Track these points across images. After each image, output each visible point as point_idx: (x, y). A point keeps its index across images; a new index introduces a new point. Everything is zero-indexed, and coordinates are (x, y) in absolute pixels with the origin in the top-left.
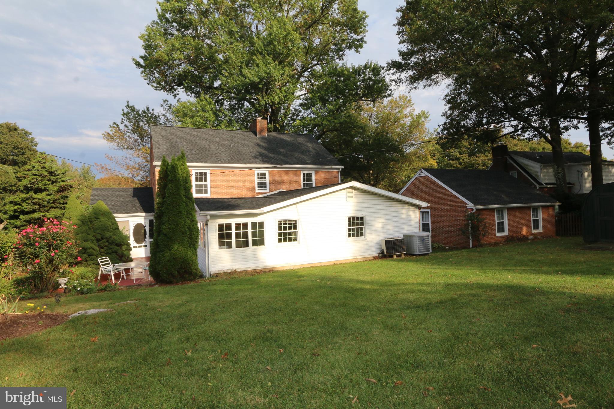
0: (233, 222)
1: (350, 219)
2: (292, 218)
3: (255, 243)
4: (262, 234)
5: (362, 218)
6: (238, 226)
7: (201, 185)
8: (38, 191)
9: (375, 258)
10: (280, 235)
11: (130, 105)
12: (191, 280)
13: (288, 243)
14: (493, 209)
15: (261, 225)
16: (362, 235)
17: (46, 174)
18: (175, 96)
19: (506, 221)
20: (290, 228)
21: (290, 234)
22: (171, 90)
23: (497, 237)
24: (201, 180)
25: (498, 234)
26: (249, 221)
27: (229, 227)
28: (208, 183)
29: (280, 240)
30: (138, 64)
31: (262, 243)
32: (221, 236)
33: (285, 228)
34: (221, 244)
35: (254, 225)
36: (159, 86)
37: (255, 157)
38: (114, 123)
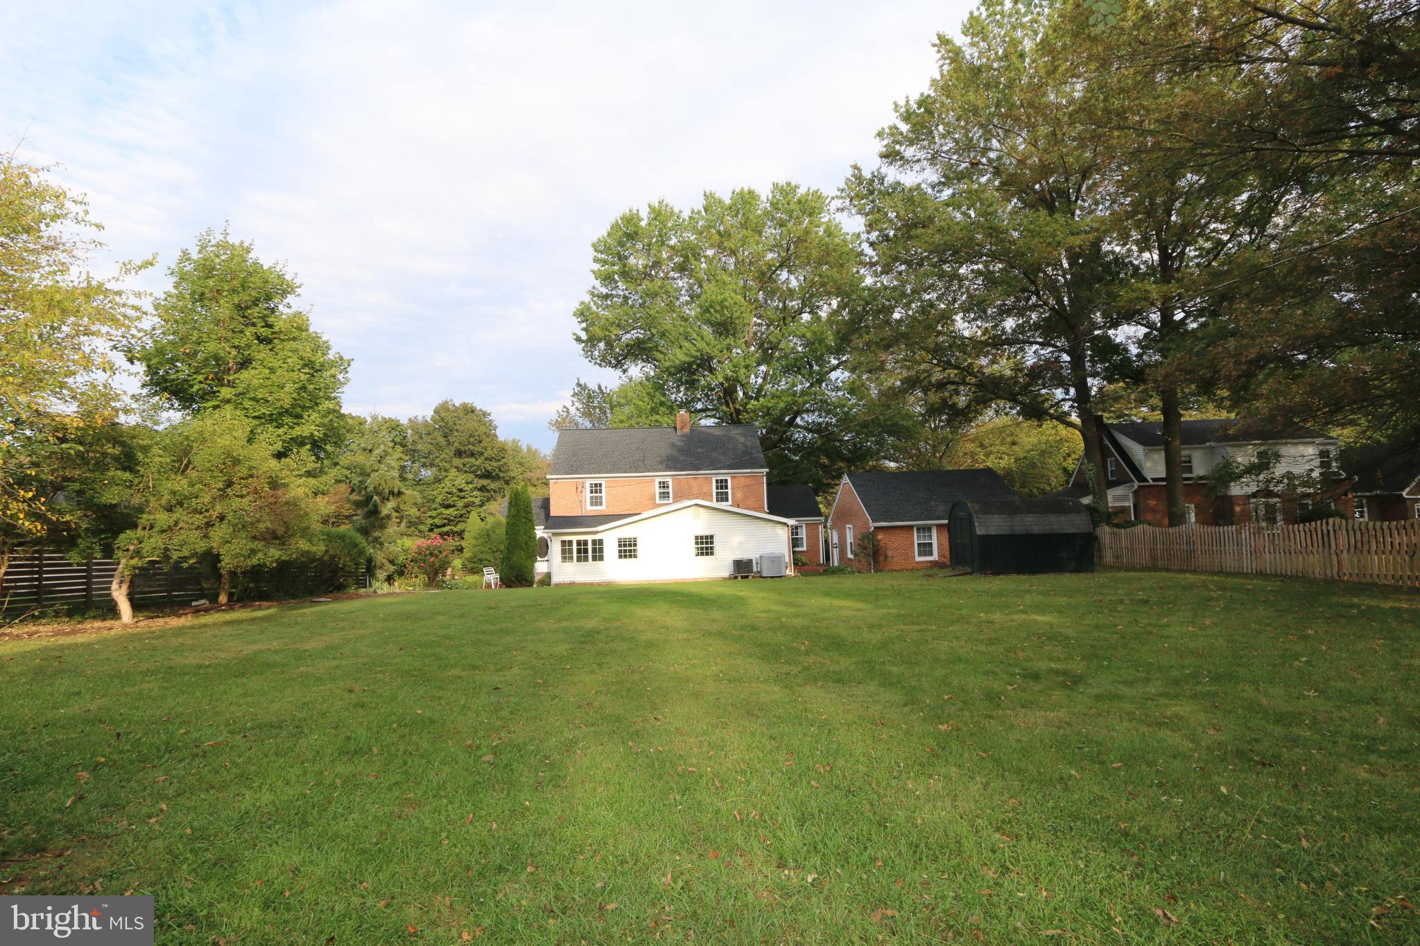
0: (574, 539)
1: (697, 538)
2: (632, 536)
3: (594, 559)
4: (601, 550)
5: (712, 537)
6: (579, 543)
7: (596, 498)
8: (448, 507)
9: (730, 578)
10: (620, 551)
11: (582, 382)
12: (525, 586)
13: (628, 560)
14: (911, 527)
15: (601, 542)
16: (712, 554)
17: (455, 491)
18: (625, 371)
19: (935, 541)
20: (630, 545)
21: (630, 551)
22: (618, 364)
23: (917, 563)
24: (596, 492)
25: (918, 559)
26: (590, 538)
27: (586, 543)
28: (603, 494)
29: (620, 557)
30: (578, 339)
31: (601, 558)
32: (563, 552)
33: (625, 546)
34: (564, 559)
35: (594, 542)
36: (604, 361)
37: (661, 463)
38: (565, 407)
